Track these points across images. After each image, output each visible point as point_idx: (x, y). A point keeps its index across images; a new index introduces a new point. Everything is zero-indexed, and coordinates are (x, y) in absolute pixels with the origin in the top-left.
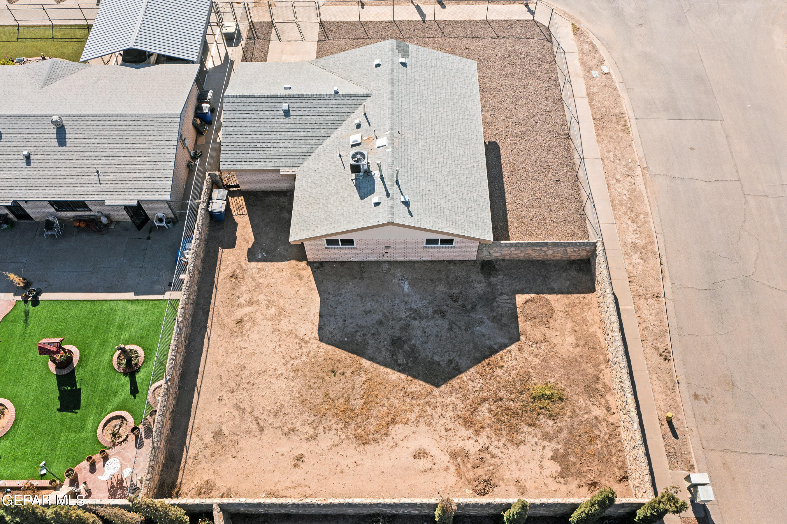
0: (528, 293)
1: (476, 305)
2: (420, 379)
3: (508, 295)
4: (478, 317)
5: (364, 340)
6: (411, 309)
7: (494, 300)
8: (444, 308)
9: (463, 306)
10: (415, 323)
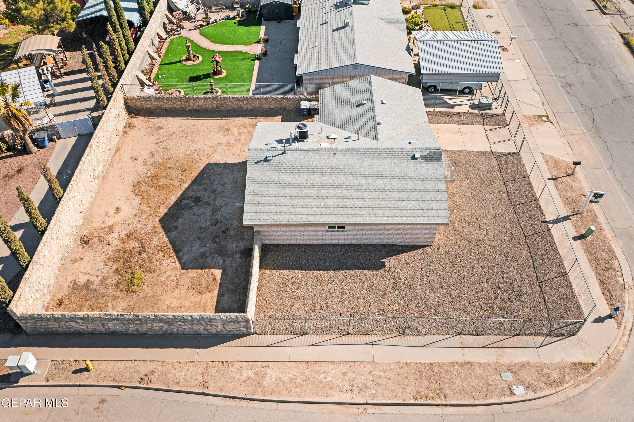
0: (221, 278)
1: (217, 244)
2: (168, 211)
3: (222, 264)
4: (208, 245)
5: (204, 184)
6: (222, 207)
7: (220, 255)
8: (218, 225)
9: (218, 236)
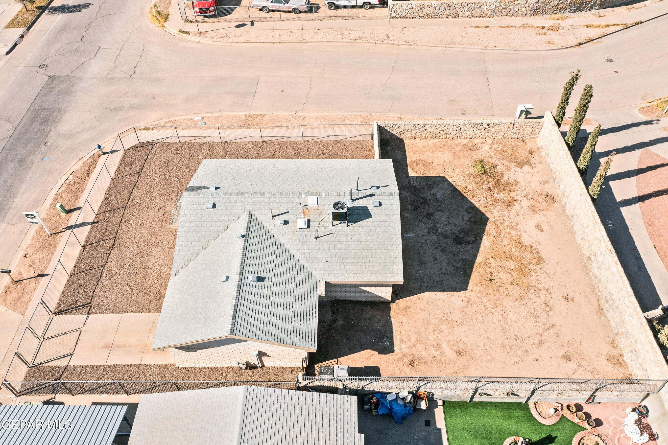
0: (408, 170)
1: (420, 197)
2: (485, 228)
3: (410, 180)
4: (429, 196)
5: (460, 261)
6: (428, 233)
7: (415, 187)
8: (425, 213)
9: (422, 203)
10: (440, 230)
